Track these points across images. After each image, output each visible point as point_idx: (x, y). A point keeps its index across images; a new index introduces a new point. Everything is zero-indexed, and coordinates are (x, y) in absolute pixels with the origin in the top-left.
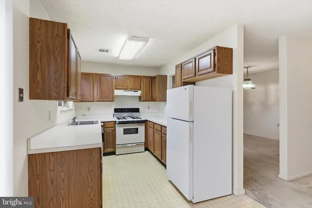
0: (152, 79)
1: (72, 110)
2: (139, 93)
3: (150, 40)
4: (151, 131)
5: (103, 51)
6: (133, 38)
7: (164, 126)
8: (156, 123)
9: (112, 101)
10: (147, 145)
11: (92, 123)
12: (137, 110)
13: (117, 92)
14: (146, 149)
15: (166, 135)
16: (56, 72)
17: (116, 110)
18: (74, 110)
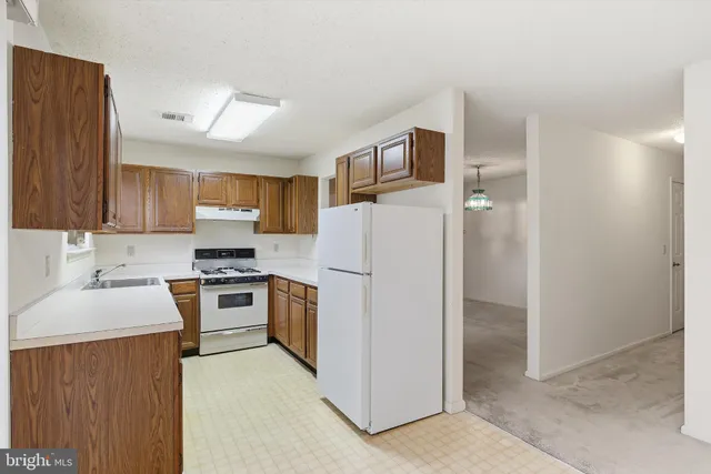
0: (285, 183)
1: (89, 252)
2: (254, 215)
3: (282, 102)
4: (281, 298)
5: (173, 117)
6: (245, 96)
7: (311, 287)
8: (293, 282)
9: (191, 232)
10: (274, 329)
11: (143, 282)
12: (249, 253)
13: (203, 212)
14: (272, 340)
15: (316, 304)
16: (77, 170)
17: (200, 254)
18: (93, 254)
